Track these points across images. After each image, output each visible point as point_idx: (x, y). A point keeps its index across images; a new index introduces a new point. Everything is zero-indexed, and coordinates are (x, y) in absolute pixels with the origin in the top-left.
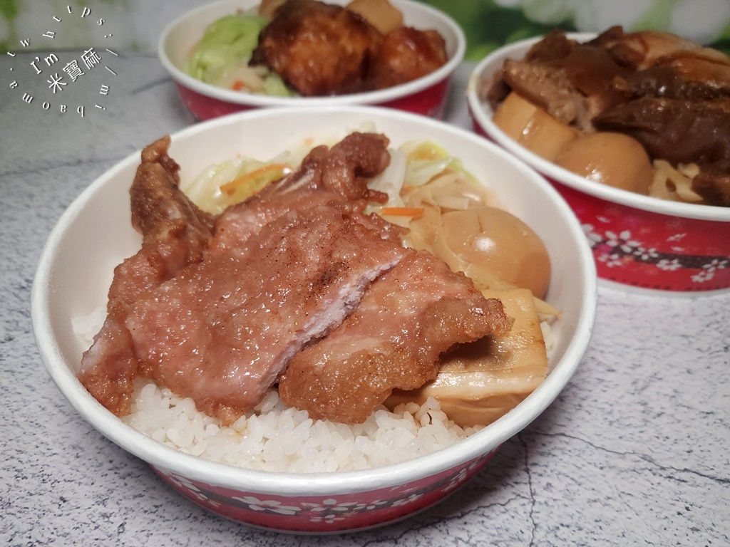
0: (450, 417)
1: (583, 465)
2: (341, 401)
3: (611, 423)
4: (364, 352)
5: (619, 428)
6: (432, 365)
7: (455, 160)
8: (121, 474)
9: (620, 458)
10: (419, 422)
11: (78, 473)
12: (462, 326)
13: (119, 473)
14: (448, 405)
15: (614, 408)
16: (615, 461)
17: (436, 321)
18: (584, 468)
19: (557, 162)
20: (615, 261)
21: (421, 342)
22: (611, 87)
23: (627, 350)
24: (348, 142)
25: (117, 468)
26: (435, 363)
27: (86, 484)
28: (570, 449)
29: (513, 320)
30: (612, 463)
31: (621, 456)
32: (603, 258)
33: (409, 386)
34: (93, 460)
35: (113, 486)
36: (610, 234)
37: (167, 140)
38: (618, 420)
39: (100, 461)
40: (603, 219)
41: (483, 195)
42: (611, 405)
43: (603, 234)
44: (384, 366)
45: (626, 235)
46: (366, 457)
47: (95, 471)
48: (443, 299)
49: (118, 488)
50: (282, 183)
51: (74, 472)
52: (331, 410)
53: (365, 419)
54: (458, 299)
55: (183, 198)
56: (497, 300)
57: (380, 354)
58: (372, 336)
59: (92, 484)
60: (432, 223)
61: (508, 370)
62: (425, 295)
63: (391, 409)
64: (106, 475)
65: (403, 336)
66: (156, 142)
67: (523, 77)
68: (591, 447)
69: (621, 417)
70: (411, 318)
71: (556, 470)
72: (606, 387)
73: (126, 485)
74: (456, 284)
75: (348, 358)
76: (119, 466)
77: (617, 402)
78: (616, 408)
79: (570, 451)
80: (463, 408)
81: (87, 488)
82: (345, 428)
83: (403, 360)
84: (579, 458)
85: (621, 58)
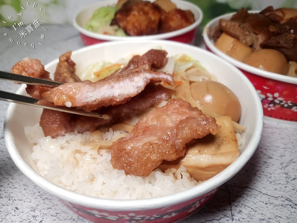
0: (191, 176)
1: (257, 202)
2: (137, 165)
3: (271, 182)
4: (149, 142)
5: (274, 185)
6: (182, 149)
7: (197, 61)
8: (43, 198)
9: (275, 199)
10: (176, 178)
11: (25, 197)
12: (196, 129)
13: (42, 198)
14: (190, 170)
15: (272, 175)
16: (272, 200)
17: (183, 128)
18: (257, 204)
19: (244, 61)
20: (272, 107)
21: (177, 138)
22: (268, 30)
23: (278, 149)
24: (149, 53)
25: (41, 195)
26: (184, 148)
27: (27, 202)
28: (251, 194)
29: (221, 127)
30: (271, 201)
31: (276, 198)
32: (266, 106)
33: (170, 159)
34: (32, 191)
35: (39, 203)
36: (269, 95)
37: (70, 53)
38: (274, 181)
39: (34, 192)
40: (265, 88)
41: (209, 77)
42: (271, 174)
43: (266, 95)
44: (158, 149)
45: (276, 95)
46: (151, 194)
47: (32, 196)
48: (187, 118)
49: (41, 204)
50: (120, 71)
51: (23, 196)
52: (132, 169)
53: (149, 174)
54: (194, 118)
55: (76, 77)
56: (213, 118)
57: (156, 143)
58: (154, 136)
59: (30, 202)
60: (185, 87)
61: (219, 153)
62: (179, 116)
63: (163, 171)
64: (37, 198)
65: (168, 136)
66: (66, 53)
67: (228, 26)
68: (261, 193)
69: (275, 180)
70: (172, 127)
71: (244, 204)
72: (268, 165)
73: (44, 203)
74: (194, 112)
75: (142, 145)
76: (42, 194)
77: (273, 173)
78: (273, 175)
79: (251, 195)
80: (197, 171)
81: (28, 203)
82: (140, 178)
83: (167, 146)
84: (255, 199)
85: (273, 19)
